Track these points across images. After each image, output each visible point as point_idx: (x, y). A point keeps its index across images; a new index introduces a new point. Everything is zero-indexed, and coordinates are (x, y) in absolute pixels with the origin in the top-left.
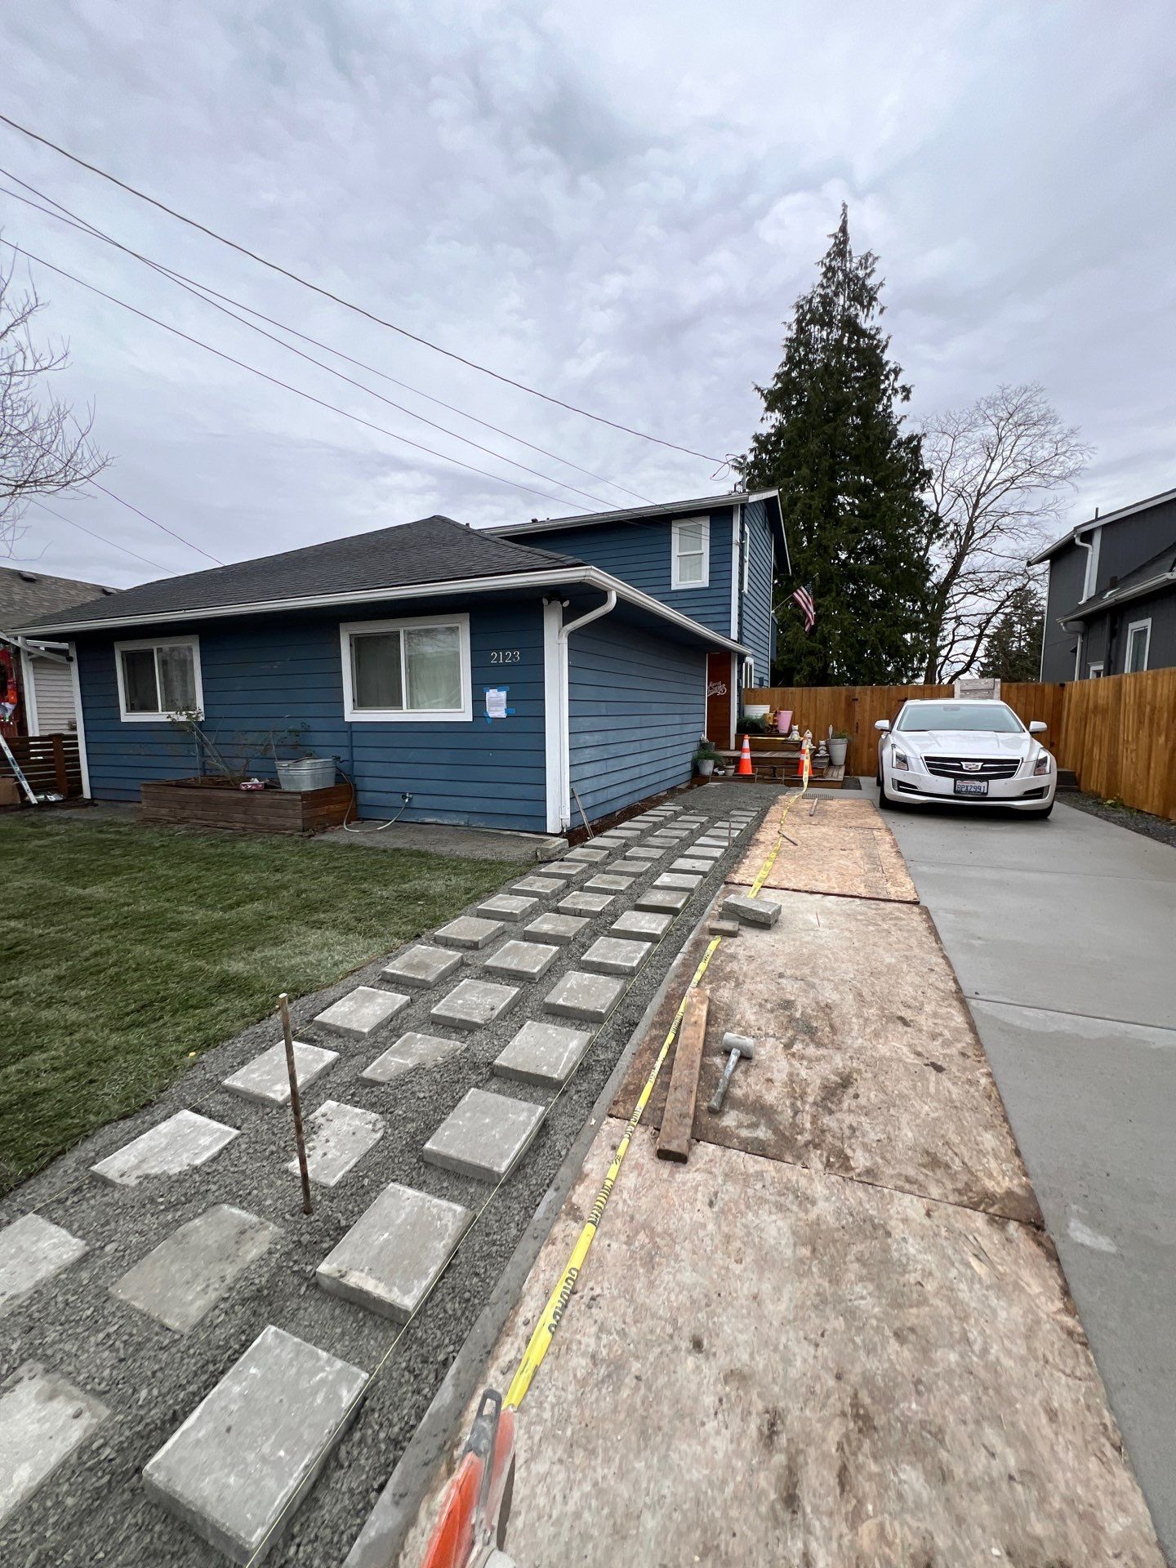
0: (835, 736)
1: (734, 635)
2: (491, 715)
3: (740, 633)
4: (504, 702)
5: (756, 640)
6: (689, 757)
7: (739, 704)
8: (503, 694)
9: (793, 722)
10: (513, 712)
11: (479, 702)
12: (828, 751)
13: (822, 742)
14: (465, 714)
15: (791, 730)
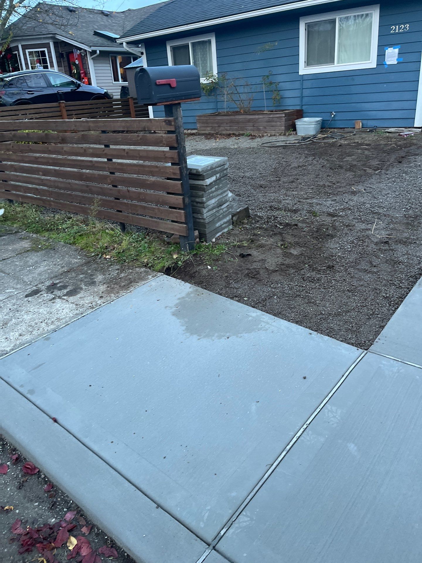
2: (387, 63)
4: (397, 55)
8: (397, 51)
10: (401, 60)
11: (381, 55)
14: (372, 63)
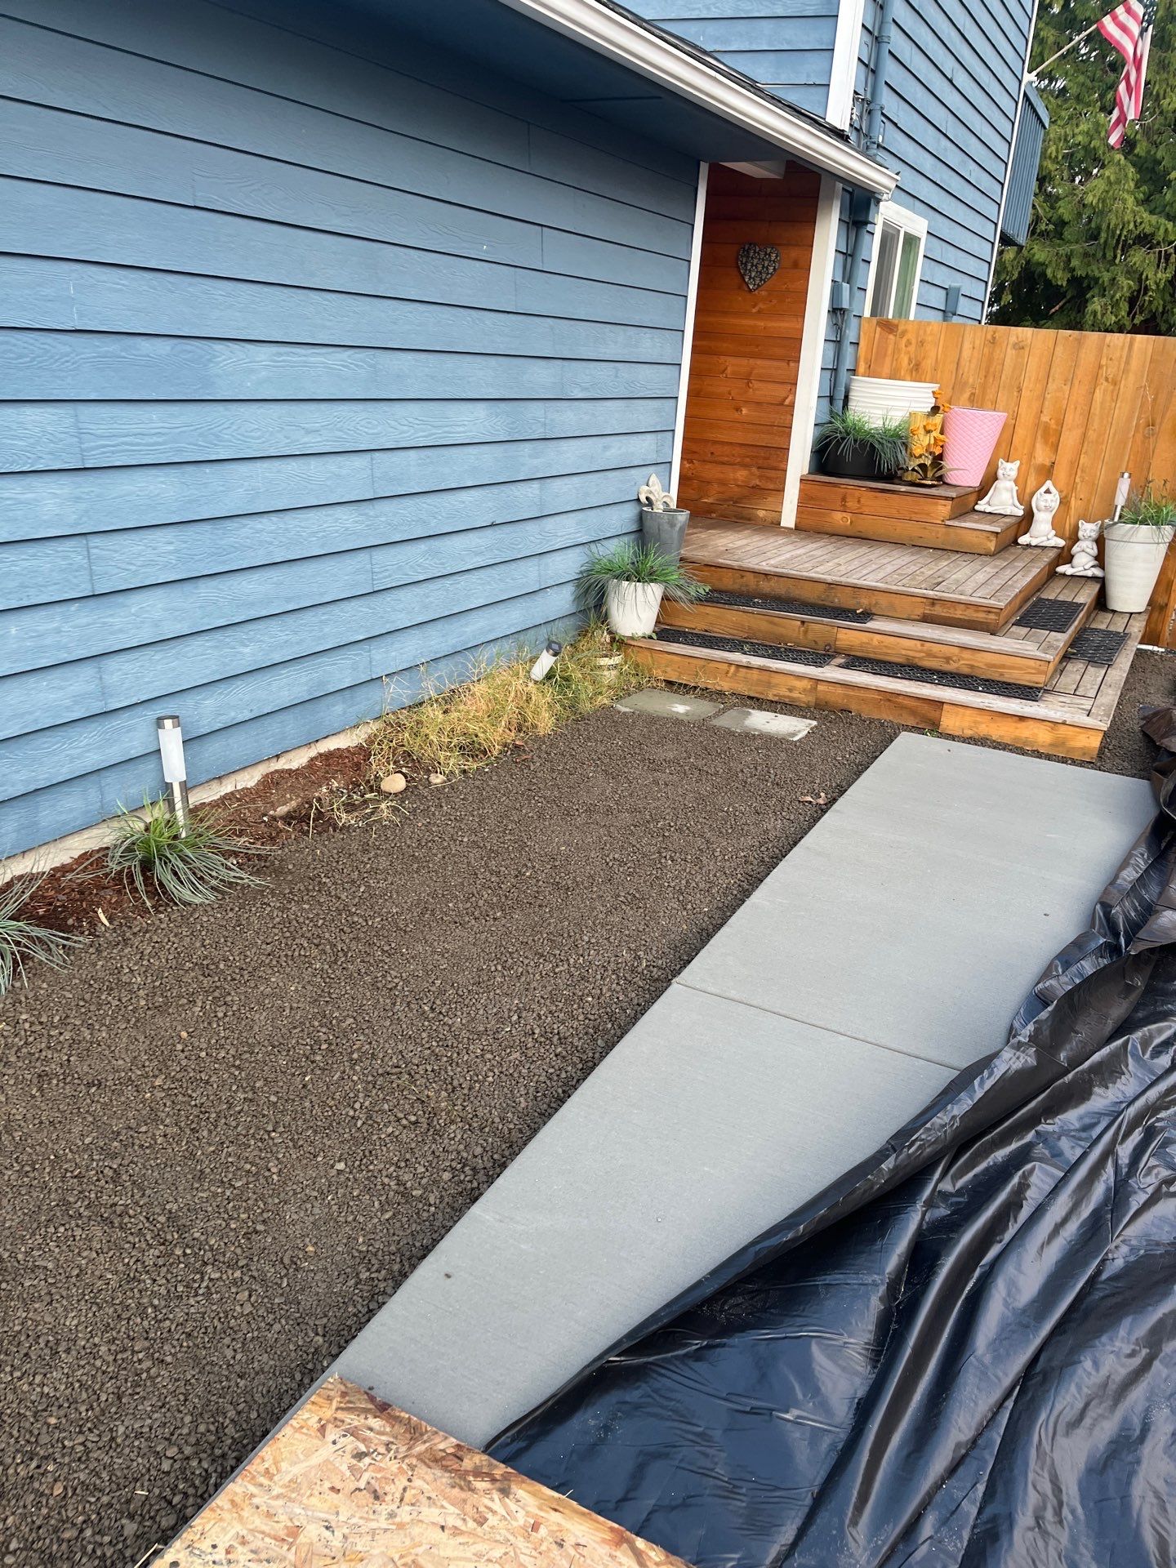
0: (1137, 515)
1: (840, 111)
3: (866, 104)
5: (954, 158)
6: (569, 565)
7: (833, 371)
9: (1004, 448)
12: (1100, 559)
13: (1088, 530)
15: (990, 479)
